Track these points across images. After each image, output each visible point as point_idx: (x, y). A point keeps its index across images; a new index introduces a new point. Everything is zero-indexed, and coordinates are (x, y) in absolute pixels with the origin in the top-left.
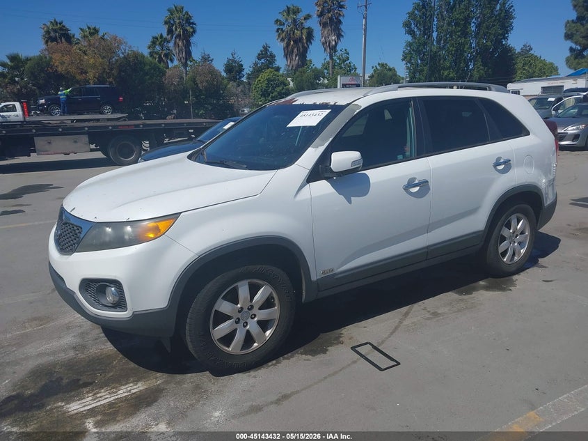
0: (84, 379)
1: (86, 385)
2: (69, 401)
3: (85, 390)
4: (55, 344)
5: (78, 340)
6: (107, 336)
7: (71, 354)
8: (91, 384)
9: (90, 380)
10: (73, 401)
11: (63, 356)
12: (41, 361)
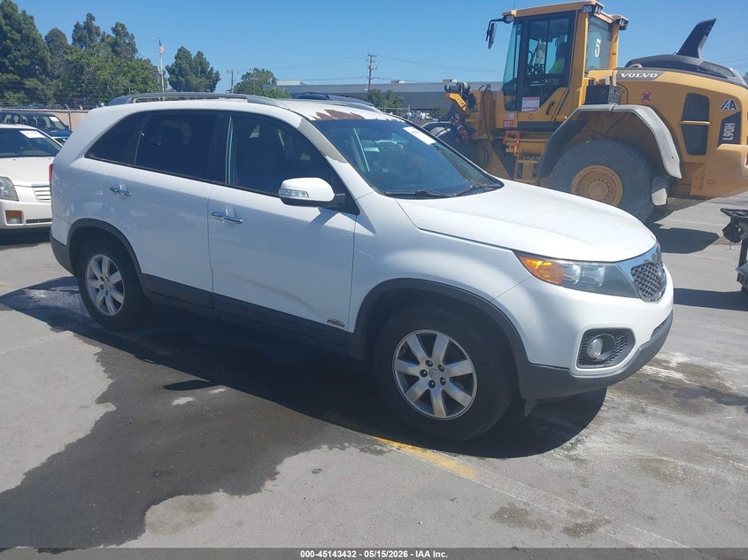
0: (655, 386)
1: (658, 382)
2: (680, 381)
3: (662, 380)
4: (660, 426)
5: (633, 417)
6: (601, 405)
7: (650, 408)
8: (654, 381)
9: (652, 383)
10: (676, 379)
11: (661, 411)
12: (686, 419)
